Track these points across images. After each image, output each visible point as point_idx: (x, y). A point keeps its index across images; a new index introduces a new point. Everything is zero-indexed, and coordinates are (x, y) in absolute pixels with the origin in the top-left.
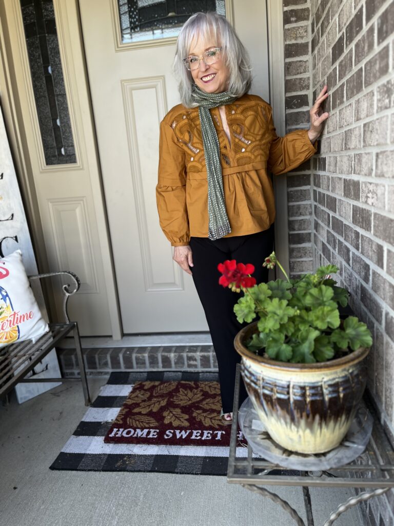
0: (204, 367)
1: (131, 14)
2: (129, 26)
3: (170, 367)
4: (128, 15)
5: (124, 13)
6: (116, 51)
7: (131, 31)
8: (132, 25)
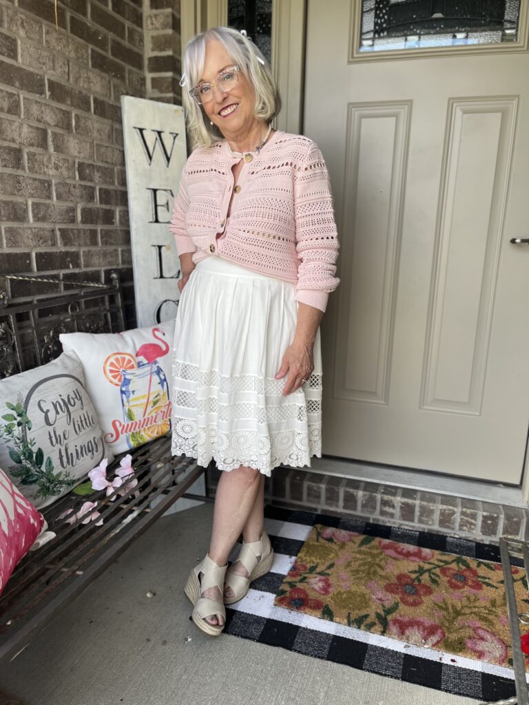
0: (404, 520)
1: (378, 12)
2: (372, 28)
3: (355, 509)
4: (373, 13)
5: (368, 11)
6: (349, 62)
7: (374, 35)
8: (377, 28)
